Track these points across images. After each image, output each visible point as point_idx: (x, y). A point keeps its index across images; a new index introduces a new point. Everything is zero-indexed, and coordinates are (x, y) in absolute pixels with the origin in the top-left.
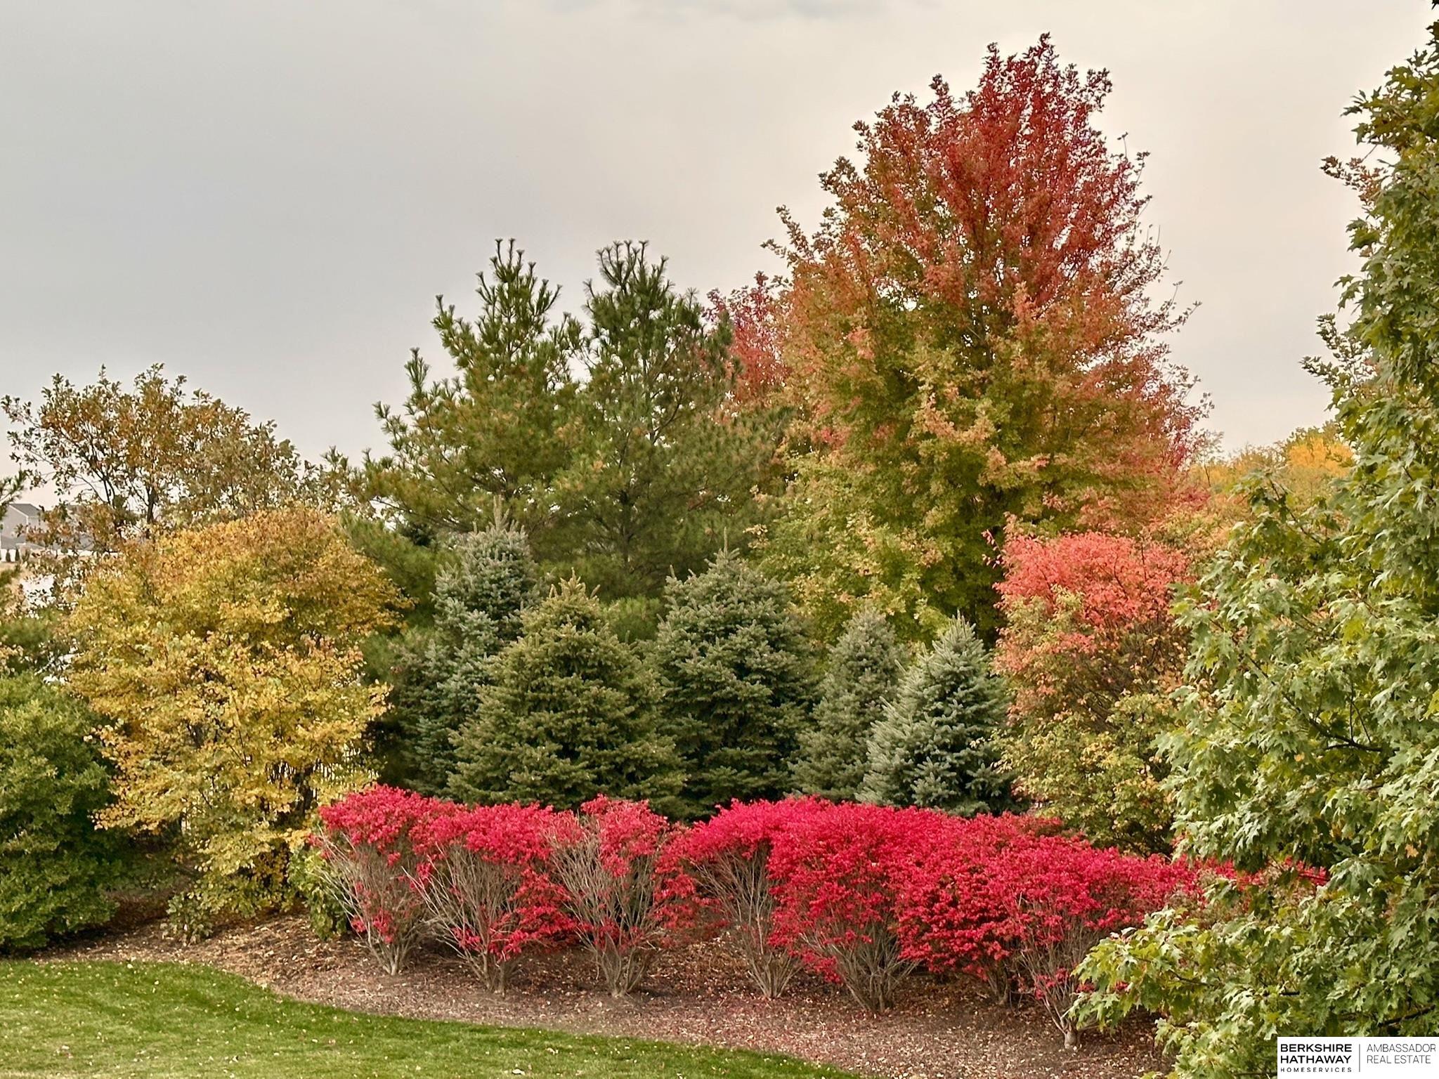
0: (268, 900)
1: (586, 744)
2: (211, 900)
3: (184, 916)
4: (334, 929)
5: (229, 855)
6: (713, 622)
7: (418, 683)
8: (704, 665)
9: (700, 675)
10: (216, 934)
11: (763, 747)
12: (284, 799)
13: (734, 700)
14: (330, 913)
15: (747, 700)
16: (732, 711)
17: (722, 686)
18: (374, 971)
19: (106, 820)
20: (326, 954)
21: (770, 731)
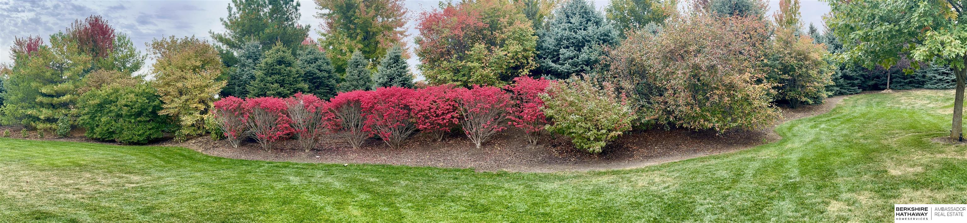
0: (199, 132)
1: (287, 84)
2: (185, 132)
3: (179, 136)
4: (217, 138)
5: (189, 120)
6: (311, 59)
7: (234, 79)
8: (310, 69)
9: (310, 71)
10: (188, 140)
11: (326, 90)
12: (202, 107)
13: (319, 78)
14: (216, 134)
15: (323, 77)
16: (318, 80)
17: (316, 74)
18: (231, 147)
19: (161, 113)
20: (216, 144)
21: (328, 86)
